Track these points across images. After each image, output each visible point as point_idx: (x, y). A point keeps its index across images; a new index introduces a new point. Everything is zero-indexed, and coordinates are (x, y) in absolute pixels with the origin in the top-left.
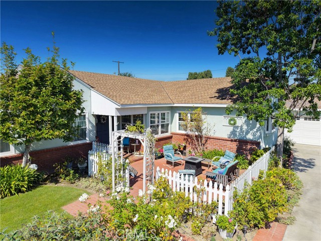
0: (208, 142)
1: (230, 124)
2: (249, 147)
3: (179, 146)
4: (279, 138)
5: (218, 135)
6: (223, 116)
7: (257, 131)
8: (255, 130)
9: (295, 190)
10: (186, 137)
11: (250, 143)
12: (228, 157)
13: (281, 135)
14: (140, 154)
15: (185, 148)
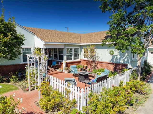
0: (99, 64)
1: (110, 54)
2: (121, 67)
3: (83, 67)
4: (138, 61)
5: (104, 61)
6: (106, 50)
7: (126, 58)
8: (124, 57)
9: (145, 95)
10: (87, 62)
11: (121, 65)
12: (105, 73)
13: (139, 60)
14: (60, 70)
15: (87, 68)
